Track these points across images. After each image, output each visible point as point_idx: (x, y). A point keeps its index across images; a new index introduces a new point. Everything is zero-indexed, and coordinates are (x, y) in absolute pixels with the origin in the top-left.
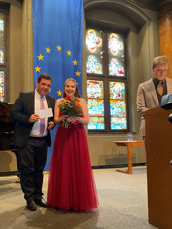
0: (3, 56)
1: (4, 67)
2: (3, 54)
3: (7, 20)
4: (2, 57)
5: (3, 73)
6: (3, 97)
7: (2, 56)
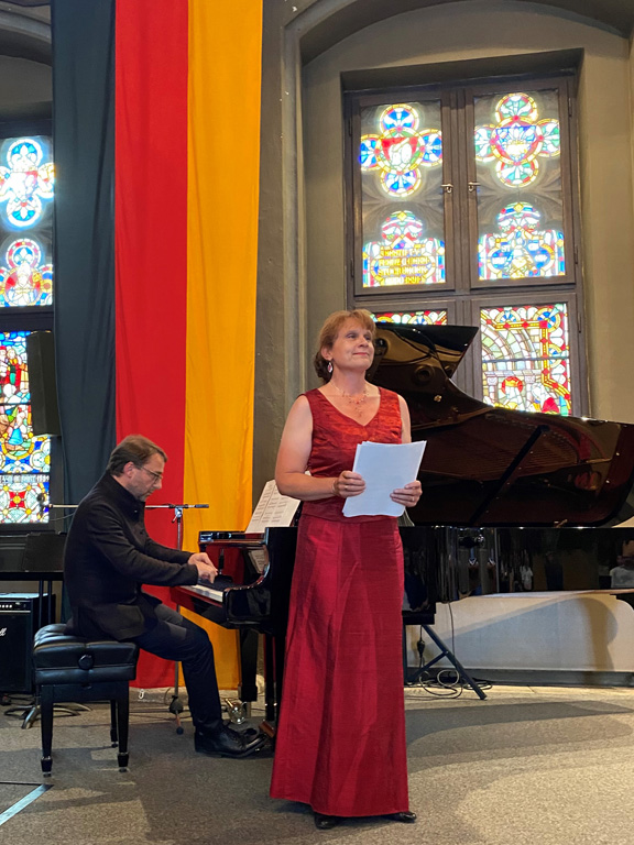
0: (563, 250)
1: (567, 287)
2: (561, 243)
3: (570, 116)
4: (559, 253)
5: (565, 312)
6: (566, 396)
7: (559, 249)
